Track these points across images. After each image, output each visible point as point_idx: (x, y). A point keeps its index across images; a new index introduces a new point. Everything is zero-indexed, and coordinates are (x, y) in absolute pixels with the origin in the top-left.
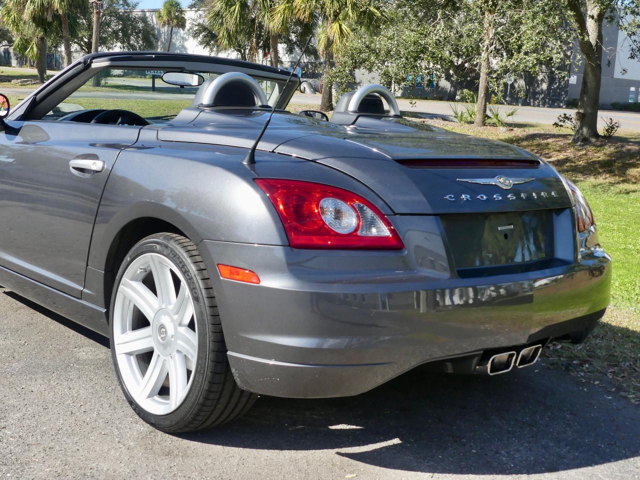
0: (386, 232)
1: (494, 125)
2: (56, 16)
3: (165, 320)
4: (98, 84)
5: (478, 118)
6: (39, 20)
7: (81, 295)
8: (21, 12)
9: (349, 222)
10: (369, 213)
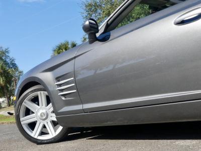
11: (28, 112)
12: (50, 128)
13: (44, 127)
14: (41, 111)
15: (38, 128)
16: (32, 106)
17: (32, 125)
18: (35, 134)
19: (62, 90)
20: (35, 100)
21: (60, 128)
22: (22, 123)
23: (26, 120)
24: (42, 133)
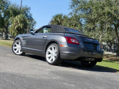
0: (78, 43)
2: (21, 28)
3: (53, 53)
6: (17, 29)
7: (42, 52)
9: (74, 41)
10: (76, 41)
11: (15, 46)
12: (19, 51)
13: (18, 51)
14: (18, 47)
15: (17, 51)
16: (17, 45)
17: (15, 49)
18: (16, 52)
19: (24, 43)
20: (18, 43)
21: (22, 52)
22: (13, 48)
23: (15, 48)
24: (18, 52)
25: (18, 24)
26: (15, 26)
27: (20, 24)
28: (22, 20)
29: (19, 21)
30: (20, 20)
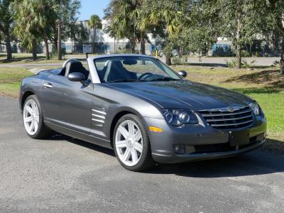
1: (245, 67)
2: (41, 29)
4: (60, 59)
5: (237, 64)
6: (33, 31)
8: (25, 28)
25: (32, 18)
26: (24, 25)
27: (36, 19)
28: (41, 6)
29: (32, 10)
30: (35, 9)
